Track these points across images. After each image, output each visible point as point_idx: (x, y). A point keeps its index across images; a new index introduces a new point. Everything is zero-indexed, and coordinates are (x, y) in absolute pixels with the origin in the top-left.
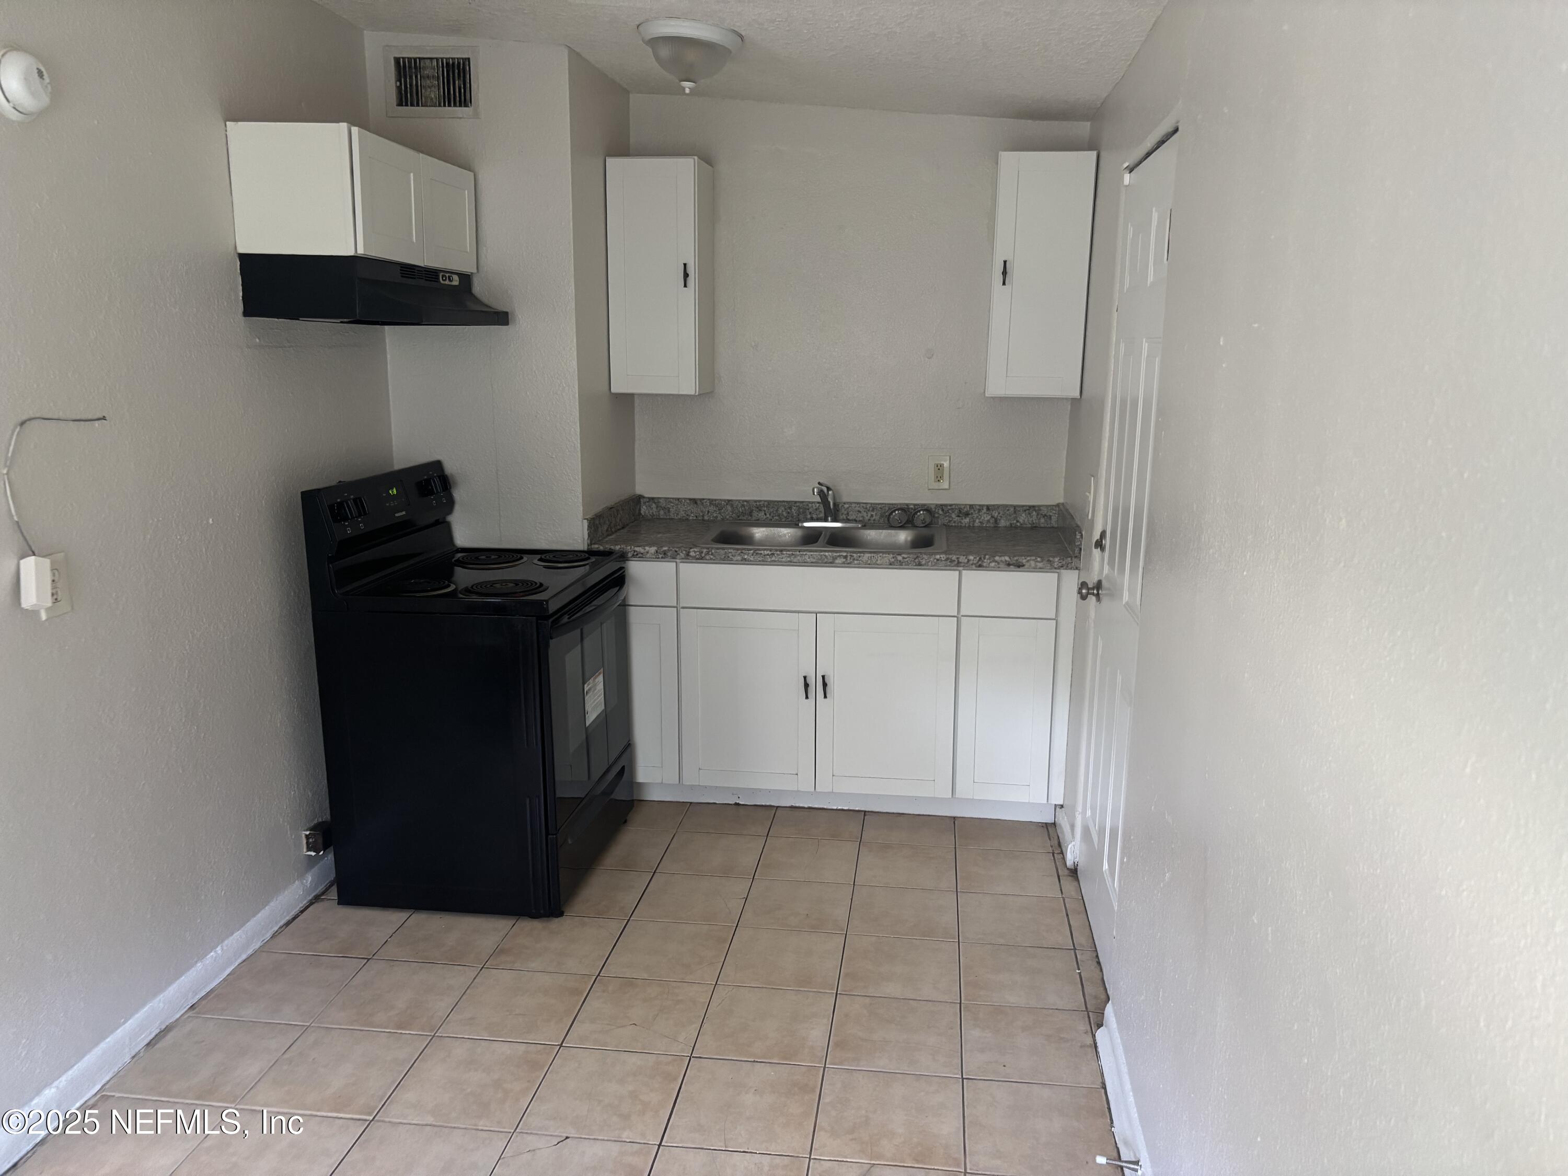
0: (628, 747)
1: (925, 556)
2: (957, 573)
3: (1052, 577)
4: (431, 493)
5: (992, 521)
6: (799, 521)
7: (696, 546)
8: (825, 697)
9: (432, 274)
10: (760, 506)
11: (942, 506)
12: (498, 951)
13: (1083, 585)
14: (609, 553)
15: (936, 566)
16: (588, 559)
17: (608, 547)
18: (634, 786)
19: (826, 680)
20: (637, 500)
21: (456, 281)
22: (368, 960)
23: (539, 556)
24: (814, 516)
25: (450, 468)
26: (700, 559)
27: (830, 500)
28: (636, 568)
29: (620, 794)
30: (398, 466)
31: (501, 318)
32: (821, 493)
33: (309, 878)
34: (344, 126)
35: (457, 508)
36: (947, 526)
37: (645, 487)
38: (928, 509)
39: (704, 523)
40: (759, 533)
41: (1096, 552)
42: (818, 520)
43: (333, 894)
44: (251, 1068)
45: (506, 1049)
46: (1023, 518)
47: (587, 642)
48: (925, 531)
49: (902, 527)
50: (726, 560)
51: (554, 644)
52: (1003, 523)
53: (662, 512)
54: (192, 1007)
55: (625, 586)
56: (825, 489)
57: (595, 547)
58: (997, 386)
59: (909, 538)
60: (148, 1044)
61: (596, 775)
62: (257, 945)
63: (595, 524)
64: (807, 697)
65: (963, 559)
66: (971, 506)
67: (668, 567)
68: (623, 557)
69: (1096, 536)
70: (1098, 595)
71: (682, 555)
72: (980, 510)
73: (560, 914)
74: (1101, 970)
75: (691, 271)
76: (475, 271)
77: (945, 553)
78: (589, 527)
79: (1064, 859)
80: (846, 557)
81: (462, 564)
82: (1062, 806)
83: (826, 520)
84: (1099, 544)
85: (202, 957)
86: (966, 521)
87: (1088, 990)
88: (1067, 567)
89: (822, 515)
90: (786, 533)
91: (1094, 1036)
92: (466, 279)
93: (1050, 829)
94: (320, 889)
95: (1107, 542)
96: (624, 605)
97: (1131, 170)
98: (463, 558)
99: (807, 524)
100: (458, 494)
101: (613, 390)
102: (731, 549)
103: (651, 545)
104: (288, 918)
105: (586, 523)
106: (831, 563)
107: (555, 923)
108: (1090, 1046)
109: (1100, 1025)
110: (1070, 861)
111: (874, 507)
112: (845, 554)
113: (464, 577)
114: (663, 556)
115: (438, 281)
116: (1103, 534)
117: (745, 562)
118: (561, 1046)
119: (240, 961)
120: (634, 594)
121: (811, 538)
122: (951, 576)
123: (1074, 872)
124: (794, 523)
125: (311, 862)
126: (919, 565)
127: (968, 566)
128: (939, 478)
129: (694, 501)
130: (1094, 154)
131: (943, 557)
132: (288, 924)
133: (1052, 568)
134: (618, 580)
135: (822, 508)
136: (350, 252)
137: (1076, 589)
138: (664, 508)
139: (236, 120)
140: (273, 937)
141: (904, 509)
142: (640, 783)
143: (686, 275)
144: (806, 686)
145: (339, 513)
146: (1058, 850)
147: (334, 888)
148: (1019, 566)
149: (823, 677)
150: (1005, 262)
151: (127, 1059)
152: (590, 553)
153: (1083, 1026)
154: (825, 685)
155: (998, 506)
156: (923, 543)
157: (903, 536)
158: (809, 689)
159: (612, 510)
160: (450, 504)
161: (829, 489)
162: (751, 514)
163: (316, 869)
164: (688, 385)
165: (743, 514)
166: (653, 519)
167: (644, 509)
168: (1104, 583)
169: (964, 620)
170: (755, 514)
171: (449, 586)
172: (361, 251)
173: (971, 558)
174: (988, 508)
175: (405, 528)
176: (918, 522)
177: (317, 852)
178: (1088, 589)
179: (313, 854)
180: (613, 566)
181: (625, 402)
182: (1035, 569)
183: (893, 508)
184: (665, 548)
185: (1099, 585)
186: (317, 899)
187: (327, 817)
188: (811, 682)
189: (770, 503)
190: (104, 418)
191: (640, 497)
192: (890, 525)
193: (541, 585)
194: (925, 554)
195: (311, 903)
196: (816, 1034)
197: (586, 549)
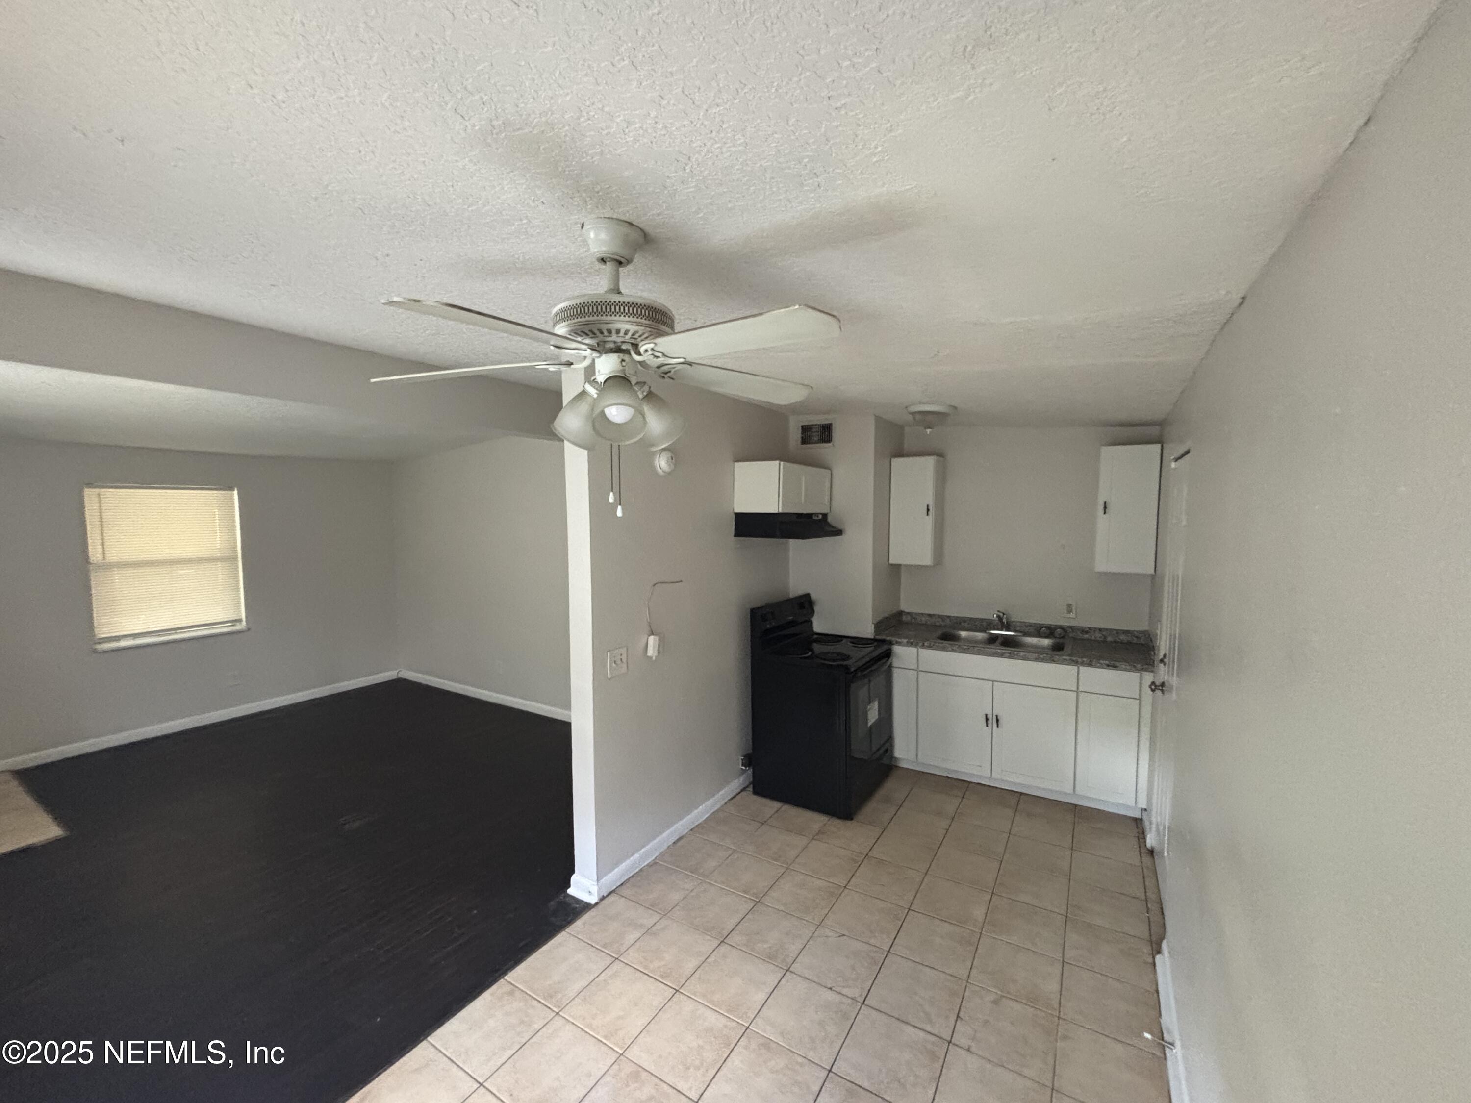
0: (890, 739)
1: (1057, 657)
2: (1076, 667)
3: (1136, 675)
4: (804, 608)
5: (1103, 637)
6: (987, 629)
7: (928, 640)
8: (998, 727)
9: (809, 516)
10: (964, 620)
11: (1071, 627)
12: (820, 832)
13: (1153, 683)
14: (883, 641)
15: (1063, 662)
16: (873, 643)
17: (883, 637)
18: (892, 757)
19: (999, 717)
20: (901, 613)
21: (820, 517)
22: (763, 824)
23: (849, 640)
24: (996, 627)
25: (813, 596)
26: (930, 647)
27: (1004, 620)
28: (897, 649)
29: (885, 761)
30: (791, 596)
31: (839, 532)
32: (998, 616)
33: (742, 779)
34: (777, 462)
35: (816, 614)
36: (1075, 639)
37: (905, 607)
38: (1061, 627)
39: (935, 627)
40: (963, 634)
41: (1162, 665)
42: (998, 630)
43: (751, 789)
44: (712, 863)
45: (818, 883)
46: (1123, 637)
47: (872, 684)
48: (1061, 641)
49: (1046, 637)
50: (944, 649)
51: (853, 686)
52: (1109, 639)
53: (913, 620)
54: (691, 830)
55: (891, 658)
56: (1001, 615)
57: (878, 637)
58: (1101, 566)
59: (1051, 643)
60: (674, 843)
61: (874, 749)
62: (718, 806)
63: (878, 626)
64: (987, 726)
65: (1080, 660)
66: (1090, 628)
67: (913, 650)
68: (891, 643)
69: (1161, 656)
70: (1162, 691)
71: (921, 644)
72: (1095, 631)
73: (852, 819)
74: (1164, 918)
75: (931, 508)
76: (829, 511)
77: (1069, 655)
78: (875, 627)
79: (1145, 842)
80: (1010, 653)
81: (816, 641)
82: (1145, 810)
83: (1002, 630)
84: (1162, 661)
85: (696, 808)
86: (1086, 636)
87: (1153, 928)
88: (1146, 670)
89: (1000, 627)
90: (980, 636)
91: (1154, 958)
92: (825, 515)
93: (1138, 822)
94: (745, 785)
95: (1166, 660)
96: (890, 666)
97: (1176, 460)
98: (817, 638)
99: (993, 632)
100: (816, 609)
101: (891, 562)
102: (946, 643)
103: (905, 638)
104: (732, 796)
105: (873, 626)
106: (1001, 655)
107: (849, 823)
108: (1151, 964)
109: (1159, 952)
110: (1149, 845)
111: (1030, 625)
112: (1009, 652)
113: (817, 648)
114: (911, 644)
115: (812, 518)
116: (1165, 656)
117: (953, 651)
118: (845, 887)
119: (712, 811)
120: (895, 662)
121: (993, 639)
122: (1072, 669)
123: (1151, 852)
124: (983, 631)
125: (744, 771)
126: (1053, 661)
127: (1083, 664)
128: (1070, 611)
129: (930, 615)
130: (1159, 446)
131: (1068, 658)
132: (732, 799)
133: (1137, 670)
134: (888, 654)
135: (1000, 623)
136: (776, 512)
137: (1150, 683)
138: (914, 618)
139: (738, 461)
140: (726, 803)
141: (1049, 627)
142: (896, 758)
143: (928, 510)
144: (987, 719)
145: (764, 618)
146: (1142, 836)
147: (751, 786)
148: (1115, 667)
149: (997, 716)
150: (1105, 503)
151: (665, 847)
152: (874, 640)
153: (1147, 949)
154: (997, 720)
155: (1107, 630)
156: (1058, 648)
157: (1046, 642)
158: (988, 722)
159: (887, 619)
160: (812, 612)
161: (1004, 614)
162: (960, 623)
163: (744, 775)
164: (928, 561)
165: (957, 623)
166: (907, 623)
167: (904, 618)
168: (1166, 684)
169: (1082, 695)
170: (963, 624)
171: (808, 653)
172: (780, 511)
173: (1085, 660)
174: (1100, 630)
175: (793, 623)
176: (1057, 635)
177: (746, 767)
178: (1156, 686)
179: (744, 768)
180: (885, 647)
181: (897, 567)
182: (1125, 670)
183: (1042, 626)
184: (912, 640)
185: (1163, 684)
186: (744, 790)
187: (750, 751)
188: (990, 717)
189: (971, 619)
190: (681, 581)
191: (902, 612)
192: (1039, 634)
193: (849, 656)
194: (1057, 655)
195: (742, 791)
196: (979, 913)
197: (873, 637)
